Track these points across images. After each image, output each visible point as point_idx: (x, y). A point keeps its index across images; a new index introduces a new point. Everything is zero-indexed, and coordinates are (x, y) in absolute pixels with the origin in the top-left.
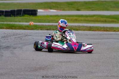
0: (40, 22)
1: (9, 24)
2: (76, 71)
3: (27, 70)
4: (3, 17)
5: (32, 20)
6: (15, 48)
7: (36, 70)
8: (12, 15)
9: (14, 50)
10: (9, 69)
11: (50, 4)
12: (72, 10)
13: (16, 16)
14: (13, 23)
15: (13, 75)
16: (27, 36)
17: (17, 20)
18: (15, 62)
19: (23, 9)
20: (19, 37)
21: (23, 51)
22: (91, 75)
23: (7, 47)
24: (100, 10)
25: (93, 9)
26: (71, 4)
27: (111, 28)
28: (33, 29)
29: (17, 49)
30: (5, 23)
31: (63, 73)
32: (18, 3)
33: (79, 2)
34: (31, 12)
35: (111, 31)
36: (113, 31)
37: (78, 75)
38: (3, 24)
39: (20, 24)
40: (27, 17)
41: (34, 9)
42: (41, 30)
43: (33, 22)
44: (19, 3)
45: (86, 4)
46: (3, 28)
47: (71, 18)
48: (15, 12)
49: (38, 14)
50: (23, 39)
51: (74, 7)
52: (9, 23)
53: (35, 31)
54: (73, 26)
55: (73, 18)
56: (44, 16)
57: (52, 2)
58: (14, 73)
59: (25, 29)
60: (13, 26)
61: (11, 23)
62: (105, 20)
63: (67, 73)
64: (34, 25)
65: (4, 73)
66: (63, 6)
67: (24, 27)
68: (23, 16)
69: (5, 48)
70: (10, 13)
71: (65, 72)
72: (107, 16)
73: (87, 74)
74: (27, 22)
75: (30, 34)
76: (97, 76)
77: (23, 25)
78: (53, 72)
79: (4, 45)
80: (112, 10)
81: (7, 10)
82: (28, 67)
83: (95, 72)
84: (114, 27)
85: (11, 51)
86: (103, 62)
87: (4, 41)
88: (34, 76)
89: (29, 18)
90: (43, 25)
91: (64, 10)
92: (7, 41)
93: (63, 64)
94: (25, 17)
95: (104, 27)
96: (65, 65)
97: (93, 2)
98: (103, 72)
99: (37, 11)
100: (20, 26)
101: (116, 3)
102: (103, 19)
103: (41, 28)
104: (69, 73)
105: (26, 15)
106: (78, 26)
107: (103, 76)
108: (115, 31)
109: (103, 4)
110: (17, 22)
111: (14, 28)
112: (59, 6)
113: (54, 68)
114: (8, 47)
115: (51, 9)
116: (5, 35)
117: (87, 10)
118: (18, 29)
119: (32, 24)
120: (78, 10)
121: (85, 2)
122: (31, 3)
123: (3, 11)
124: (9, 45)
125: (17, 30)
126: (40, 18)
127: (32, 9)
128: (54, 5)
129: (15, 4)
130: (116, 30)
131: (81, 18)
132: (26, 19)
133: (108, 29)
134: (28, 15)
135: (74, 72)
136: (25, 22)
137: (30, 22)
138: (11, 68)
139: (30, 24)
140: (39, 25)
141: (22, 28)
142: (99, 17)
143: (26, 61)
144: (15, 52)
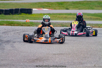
0: (35, 19)
1: (9, 22)
2: (68, 62)
3: (26, 62)
4: (3, 15)
5: (28, 18)
6: (15, 42)
7: (33, 61)
8: (10, 13)
9: (14, 44)
10: (10, 60)
11: (43, 4)
12: (62, 9)
13: (14, 14)
14: (12, 20)
15: (14, 65)
16: (24, 31)
17: (15, 17)
18: (16, 54)
19: (20, 8)
20: (18, 33)
21: (21, 45)
22: (81, 66)
23: (8, 42)
24: (86, 9)
25: (80, 8)
26: (61, 4)
27: (96, 24)
28: (29, 26)
30: (5, 20)
31: (57, 64)
32: (15, 3)
33: (68, 2)
34: (27, 11)
35: (97, 27)
36: (98, 27)
37: (69, 65)
38: (3, 21)
39: (18, 21)
40: (23, 15)
41: (30, 8)
42: (36, 26)
43: (29, 20)
44: (17, 3)
45: (74, 3)
46: (3, 25)
47: (61, 16)
48: (13, 11)
49: (33, 12)
50: (21, 34)
51: (64, 7)
52: (9, 20)
53: (30, 27)
54: (64, 23)
55: (63, 16)
56: (38, 14)
57: (45, 2)
58: (15, 64)
59: (23, 26)
60: (12, 23)
61: (11, 20)
62: (91, 18)
63: (60, 64)
64: (30, 22)
65: (6, 64)
66: (54, 6)
67: (22, 24)
68: (20, 14)
69: (6, 42)
70: (9, 12)
71: (59, 63)
72: (92, 14)
73: (77, 64)
74: (24, 19)
75: (27, 30)
76: (86, 67)
77: (21, 22)
78: (48, 63)
79: (5, 39)
80: (96, 9)
81: (6, 9)
82: (27, 58)
83: (84, 63)
84: (98, 24)
85: (11, 44)
86: (90, 54)
87: (5, 36)
88: (32, 66)
89: (25, 16)
90: (38, 22)
91: (55, 9)
92: (7, 36)
93: (57, 56)
94: (22, 15)
95: (90, 24)
96: (58, 57)
97: (80, 2)
98: (91, 63)
99: (32, 10)
100: (18, 23)
101: (99, 3)
102: (89, 16)
103: (36, 24)
104: (62, 64)
105: (23, 14)
106: (68, 23)
107: (91, 67)
108: (99, 27)
109: (89, 4)
110: (15, 20)
111: (13, 24)
112: (50, 6)
113: (49, 59)
115: (44, 8)
116: (5, 31)
117: (75, 9)
119: (28, 21)
120: (67, 9)
121: (73, 2)
122: (27, 3)
123: (3, 10)
124: (9, 40)
125: (16, 26)
126: (35, 16)
127: (28, 8)
128: (46, 5)
129: (13, 4)
130: (101, 27)
131: (69, 16)
132: (22, 17)
133: (93, 26)
134: (24, 14)
135: (66, 63)
136: (22, 20)
137: (27, 20)
138: (12, 60)
139: (27, 21)
140: (34, 22)
141: (20, 25)
142: (85, 15)
143: (24, 53)
144: (14, 45)
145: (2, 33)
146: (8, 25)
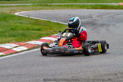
1: (103, 5)
5: (121, 1)
9: (108, 27)
17: (109, 1)
18: (111, 38)
20: (112, 16)
21: (116, 27)
28: (122, 9)
29: (111, 26)
30: (99, 4)
38: (97, 5)
39: (112, 5)
43: (122, 3)
46: (97, 8)
50: (115, 17)
52: (102, 4)
59: (116, 9)
60: (106, 7)
67: (115, 7)
69: (101, 25)
74: (117, 3)
75: (121, 14)
77: (114, 5)
79: (100, 22)
85: (106, 28)
92: (102, 19)
110: (109, 3)
114: (103, 24)
118: (110, 9)
119: (121, 4)
124: (103, 23)
136: (115, 3)
137: (120, 3)
139: (120, 5)
143: (119, 36)
144: (109, 29)
145: (96, 17)
146: (102, 9)
